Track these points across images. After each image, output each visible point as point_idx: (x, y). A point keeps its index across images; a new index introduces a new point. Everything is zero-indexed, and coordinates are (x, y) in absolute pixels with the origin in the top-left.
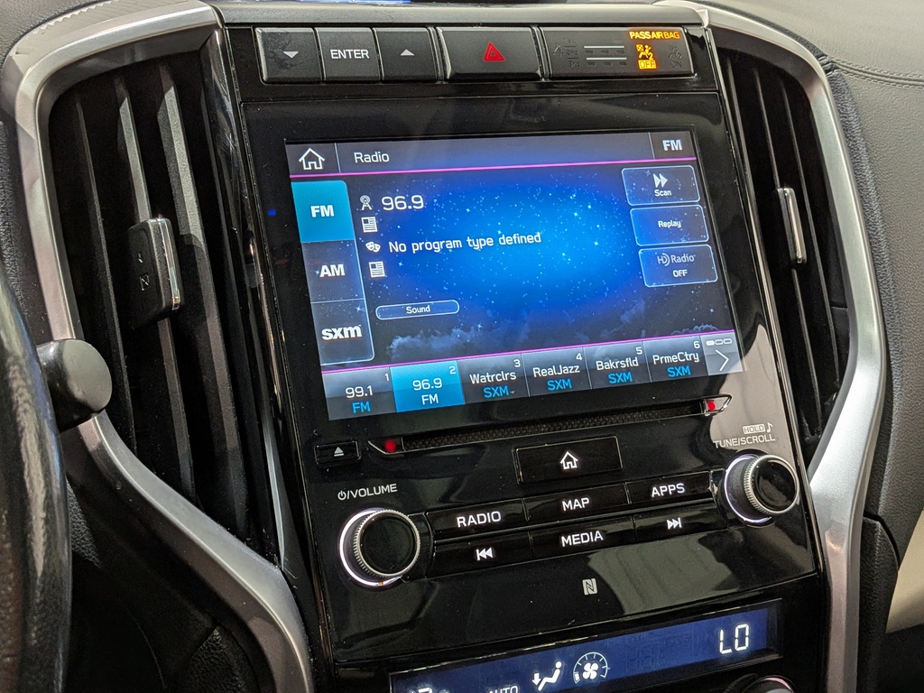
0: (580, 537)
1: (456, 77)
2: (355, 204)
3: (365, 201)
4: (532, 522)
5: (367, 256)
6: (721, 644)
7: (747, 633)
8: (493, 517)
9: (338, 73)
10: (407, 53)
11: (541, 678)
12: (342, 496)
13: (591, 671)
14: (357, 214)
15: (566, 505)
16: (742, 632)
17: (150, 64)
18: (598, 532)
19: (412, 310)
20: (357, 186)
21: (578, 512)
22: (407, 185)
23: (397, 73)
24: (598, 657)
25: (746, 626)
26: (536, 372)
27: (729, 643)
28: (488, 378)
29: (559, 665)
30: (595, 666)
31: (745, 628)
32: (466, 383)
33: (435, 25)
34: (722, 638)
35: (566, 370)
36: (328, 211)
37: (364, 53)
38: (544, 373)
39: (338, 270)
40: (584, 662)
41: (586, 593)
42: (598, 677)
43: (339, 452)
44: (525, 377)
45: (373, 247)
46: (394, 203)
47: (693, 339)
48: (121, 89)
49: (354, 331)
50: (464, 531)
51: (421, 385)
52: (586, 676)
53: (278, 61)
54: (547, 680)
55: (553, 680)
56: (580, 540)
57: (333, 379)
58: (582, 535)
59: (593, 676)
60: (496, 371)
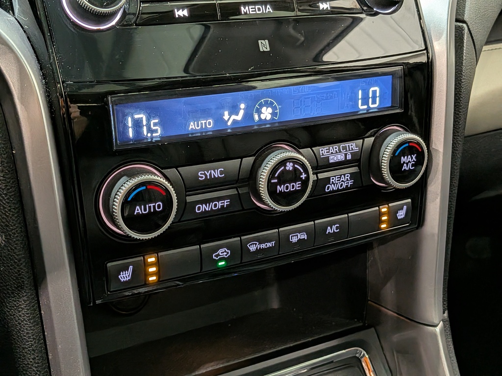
0: (255, 8)
6: (360, 101)
7: (378, 95)
11: (230, 115)
13: (266, 114)
16: (374, 92)
18: (268, 6)
24: (272, 103)
25: (377, 89)
27: (365, 101)
29: (242, 106)
30: (270, 110)
31: (376, 91)
34: (360, 97)
40: (261, 106)
41: (261, 50)
42: (272, 119)
52: (263, 117)
54: (234, 117)
55: (239, 117)
56: (255, 11)
58: (257, 7)
59: (269, 117)
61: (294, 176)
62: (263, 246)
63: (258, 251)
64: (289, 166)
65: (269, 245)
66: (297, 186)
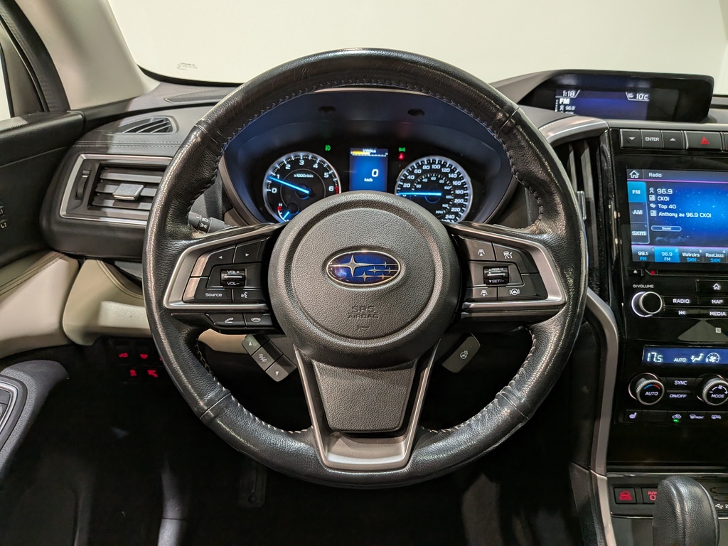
1: (690, 149)
2: (648, 191)
3: (652, 190)
4: (700, 305)
5: (650, 209)
8: (687, 301)
9: (647, 145)
10: (672, 140)
11: (695, 358)
12: (635, 286)
13: (713, 359)
14: (648, 194)
15: (713, 301)
17: (582, 140)
18: (724, 312)
19: (664, 228)
20: (649, 185)
21: (718, 305)
22: (666, 185)
23: (667, 147)
24: (717, 355)
26: (707, 255)
28: (689, 255)
29: (701, 355)
30: (715, 358)
32: (681, 256)
33: (683, 130)
35: (718, 256)
36: (638, 192)
37: (657, 139)
38: (710, 256)
39: (640, 212)
40: (711, 356)
41: (716, 332)
42: (715, 362)
43: (635, 272)
44: (703, 256)
45: (653, 206)
46: (661, 191)
48: (571, 148)
49: (644, 233)
50: (675, 304)
51: (664, 254)
52: (710, 360)
53: (627, 140)
54: (696, 359)
55: (699, 359)
57: (634, 248)
58: (718, 313)
59: (713, 361)
60: (692, 253)
61: (722, 392)
62: (697, 417)
63: (695, 419)
64: (720, 387)
65: (701, 417)
66: (722, 396)
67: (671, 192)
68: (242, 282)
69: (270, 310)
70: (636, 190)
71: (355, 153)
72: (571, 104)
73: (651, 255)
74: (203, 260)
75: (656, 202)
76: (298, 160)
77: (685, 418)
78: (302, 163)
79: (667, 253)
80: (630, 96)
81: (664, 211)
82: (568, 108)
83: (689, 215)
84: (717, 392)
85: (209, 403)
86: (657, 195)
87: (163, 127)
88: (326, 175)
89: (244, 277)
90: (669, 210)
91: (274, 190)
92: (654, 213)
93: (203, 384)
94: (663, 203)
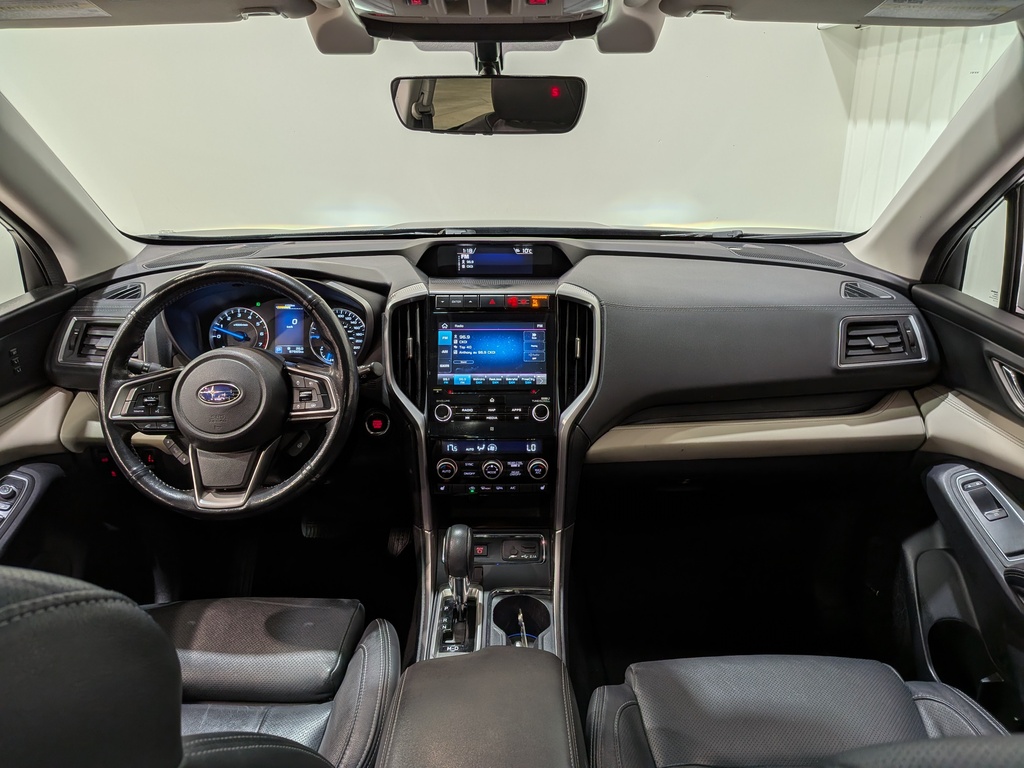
1: (483, 308)
2: (453, 337)
3: (456, 336)
5: (454, 349)
8: (471, 410)
9: (452, 307)
10: (470, 302)
12: (438, 401)
14: (453, 339)
15: (489, 410)
17: (414, 303)
19: (462, 362)
20: (454, 333)
21: (492, 412)
22: (465, 333)
23: (467, 306)
26: (490, 379)
29: (484, 446)
32: (472, 380)
33: (479, 295)
35: (498, 379)
36: (446, 338)
37: (460, 302)
38: (492, 379)
39: (446, 352)
43: (438, 392)
44: (487, 380)
45: (456, 347)
46: (462, 337)
47: (534, 375)
48: (408, 308)
49: (447, 366)
50: (464, 412)
51: (460, 379)
52: (490, 449)
53: (439, 302)
57: (440, 376)
60: (479, 378)
61: (494, 469)
62: (486, 488)
63: (485, 490)
64: (492, 466)
65: (488, 488)
66: (495, 472)
67: (469, 337)
68: (156, 403)
69: (173, 421)
70: (444, 336)
71: (278, 307)
72: (470, 259)
73: (452, 380)
74: (134, 391)
75: (458, 345)
76: (236, 313)
77: (478, 489)
78: (240, 315)
79: (462, 379)
80: (517, 250)
81: (463, 350)
82: (468, 262)
83: (480, 352)
84: (490, 469)
85: (134, 472)
86: (459, 339)
87: (134, 293)
88: (258, 324)
89: (157, 401)
90: (466, 350)
91: (219, 336)
92: (456, 352)
93: (131, 462)
94: (463, 345)
